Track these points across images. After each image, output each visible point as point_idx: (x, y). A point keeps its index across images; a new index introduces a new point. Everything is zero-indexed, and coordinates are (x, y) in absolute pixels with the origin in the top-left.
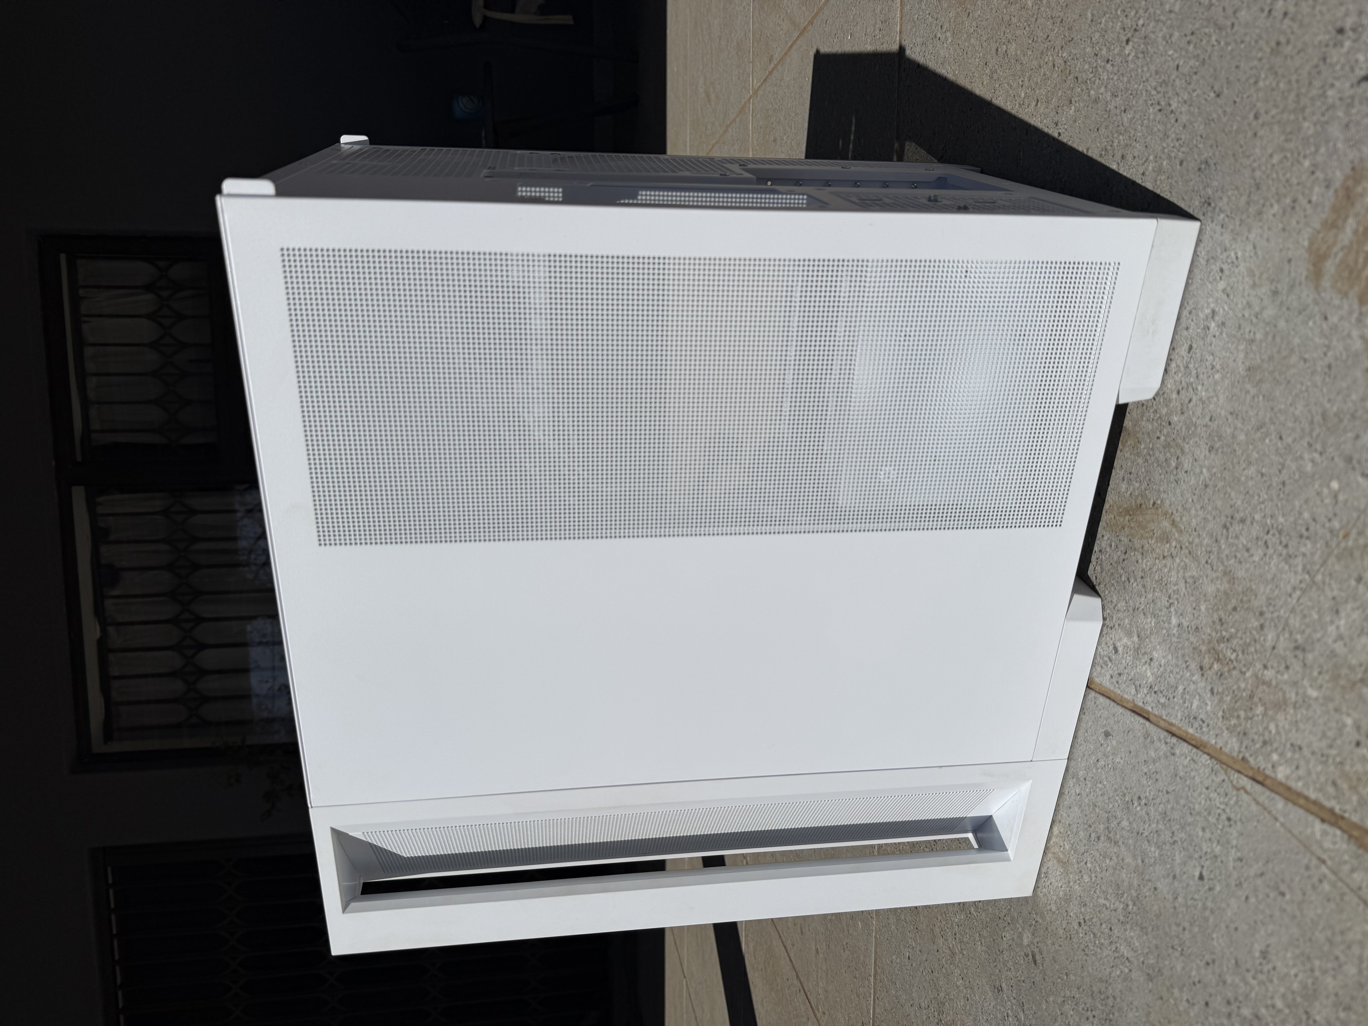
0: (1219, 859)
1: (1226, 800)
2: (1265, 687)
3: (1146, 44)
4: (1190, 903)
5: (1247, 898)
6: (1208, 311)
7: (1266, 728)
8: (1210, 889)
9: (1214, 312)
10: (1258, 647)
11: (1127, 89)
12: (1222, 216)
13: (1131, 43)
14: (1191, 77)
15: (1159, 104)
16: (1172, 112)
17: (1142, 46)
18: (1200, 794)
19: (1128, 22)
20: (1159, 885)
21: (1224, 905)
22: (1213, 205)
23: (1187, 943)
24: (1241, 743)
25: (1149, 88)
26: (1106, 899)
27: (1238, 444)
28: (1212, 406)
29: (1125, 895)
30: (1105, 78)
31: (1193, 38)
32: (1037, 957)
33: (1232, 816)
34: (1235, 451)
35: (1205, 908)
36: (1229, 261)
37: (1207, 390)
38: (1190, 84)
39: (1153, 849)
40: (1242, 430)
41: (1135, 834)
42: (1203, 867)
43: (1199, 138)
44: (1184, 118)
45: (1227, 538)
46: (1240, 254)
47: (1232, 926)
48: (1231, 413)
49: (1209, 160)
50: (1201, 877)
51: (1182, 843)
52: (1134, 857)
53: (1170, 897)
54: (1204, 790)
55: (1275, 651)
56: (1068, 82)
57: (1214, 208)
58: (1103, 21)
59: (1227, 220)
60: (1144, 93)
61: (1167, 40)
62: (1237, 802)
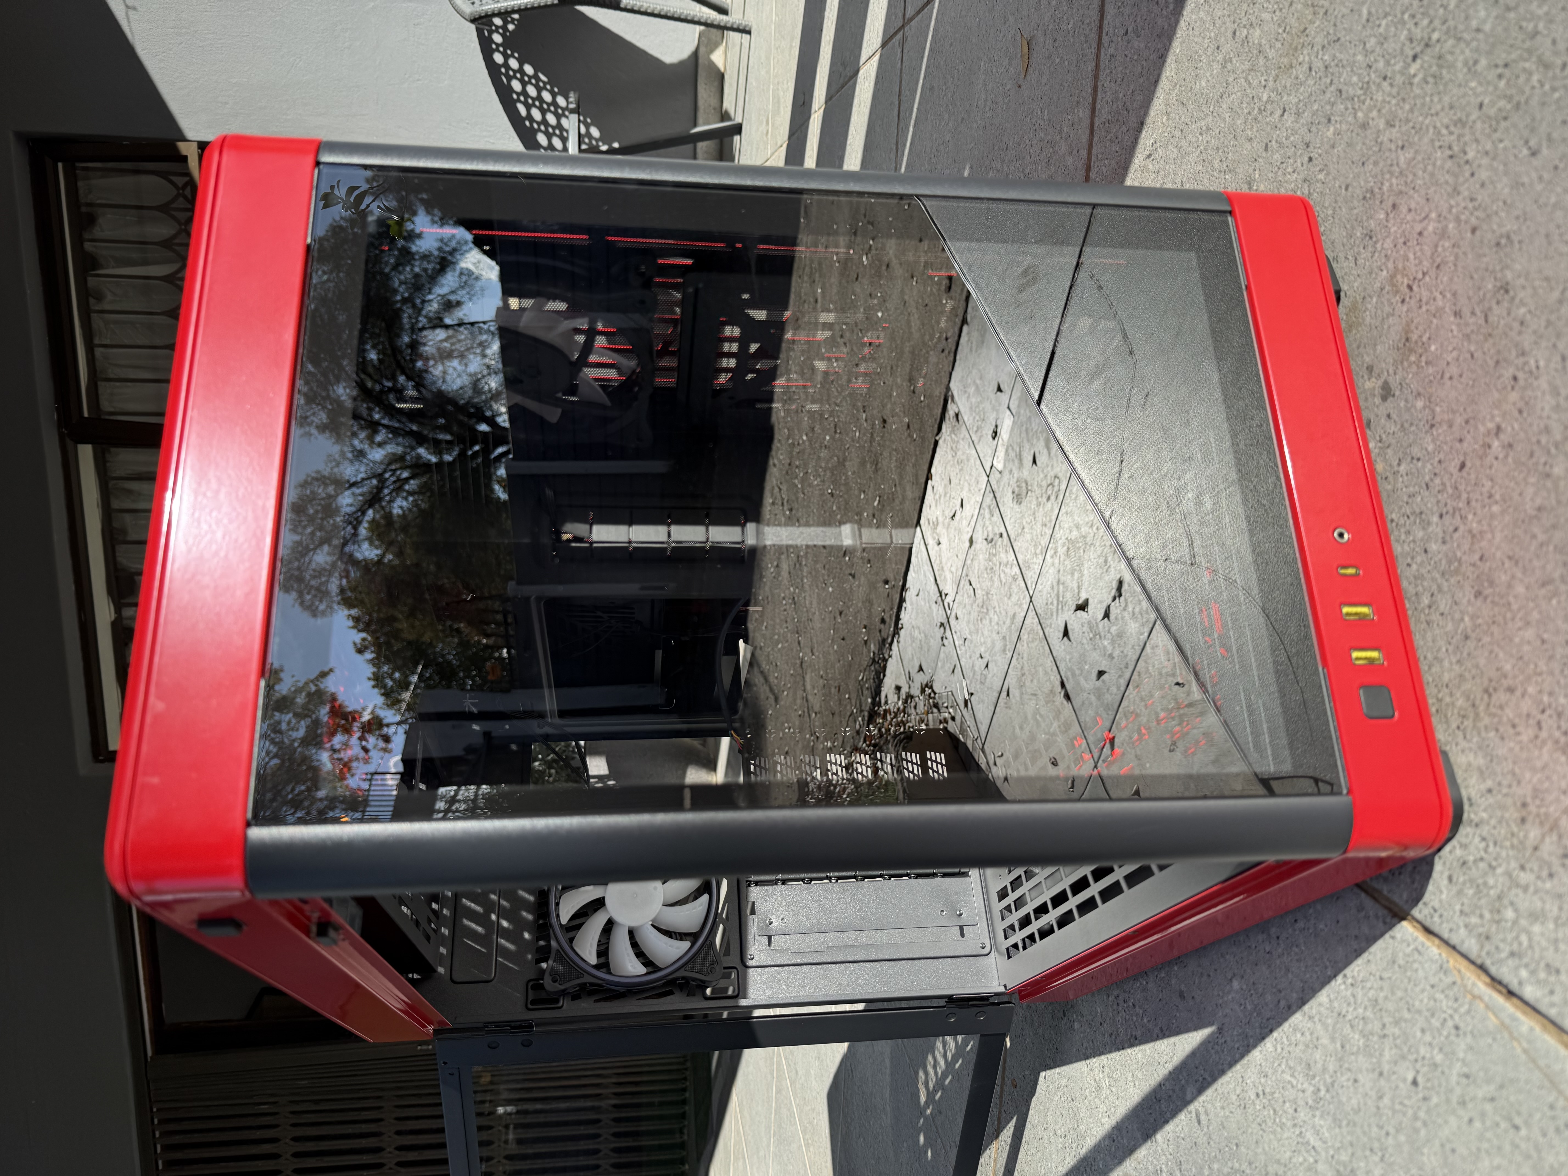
0: (1440, 1069)
1: (1456, 1005)
2: (1519, 891)
3: (1440, 67)
4: (1398, 1107)
5: (1471, 1121)
6: (1491, 425)
7: (1517, 937)
8: (1425, 1099)
9: (1499, 428)
10: (1515, 841)
11: (1408, 121)
12: (1523, 310)
13: (1419, 61)
14: (1498, 122)
15: (1450, 148)
16: (1467, 162)
17: (1434, 68)
18: (1423, 991)
19: (1418, 33)
20: (1360, 1077)
21: (1440, 1121)
22: (1512, 293)
23: (1390, 1150)
24: (1482, 947)
25: (1438, 125)
26: (1292, 1076)
27: (1515, 597)
28: (1484, 544)
29: (1317, 1078)
30: (1380, 99)
31: (1507, 72)
32: (1203, 1117)
33: (1462, 1025)
34: (1509, 604)
35: (1416, 1118)
36: (1527, 368)
37: (1479, 522)
38: (1495, 131)
39: (1357, 1037)
40: (1521, 581)
41: (1335, 1014)
42: (1418, 1072)
43: (1501, 204)
44: (1484, 175)
45: (1488, 705)
46: (1542, 363)
47: (1448, 1147)
48: (1510, 558)
49: (1513, 236)
50: (1415, 1083)
51: (1395, 1039)
52: (1333, 1039)
53: (1373, 1094)
54: (1428, 987)
55: (1538, 853)
56: (1328, 95)
57: (1513, 299)
58: (1384, 23)
59: (1528, 317)
60: (1431, 130)
61: (1471, 67)
62: (1468, 1012)
